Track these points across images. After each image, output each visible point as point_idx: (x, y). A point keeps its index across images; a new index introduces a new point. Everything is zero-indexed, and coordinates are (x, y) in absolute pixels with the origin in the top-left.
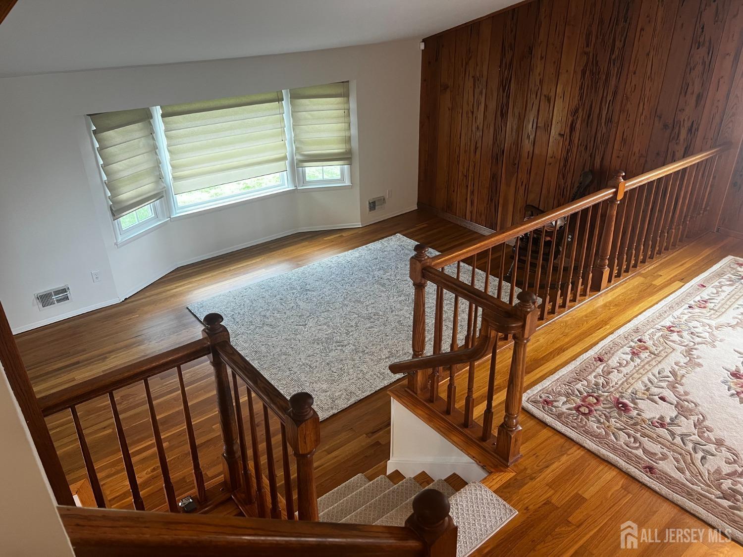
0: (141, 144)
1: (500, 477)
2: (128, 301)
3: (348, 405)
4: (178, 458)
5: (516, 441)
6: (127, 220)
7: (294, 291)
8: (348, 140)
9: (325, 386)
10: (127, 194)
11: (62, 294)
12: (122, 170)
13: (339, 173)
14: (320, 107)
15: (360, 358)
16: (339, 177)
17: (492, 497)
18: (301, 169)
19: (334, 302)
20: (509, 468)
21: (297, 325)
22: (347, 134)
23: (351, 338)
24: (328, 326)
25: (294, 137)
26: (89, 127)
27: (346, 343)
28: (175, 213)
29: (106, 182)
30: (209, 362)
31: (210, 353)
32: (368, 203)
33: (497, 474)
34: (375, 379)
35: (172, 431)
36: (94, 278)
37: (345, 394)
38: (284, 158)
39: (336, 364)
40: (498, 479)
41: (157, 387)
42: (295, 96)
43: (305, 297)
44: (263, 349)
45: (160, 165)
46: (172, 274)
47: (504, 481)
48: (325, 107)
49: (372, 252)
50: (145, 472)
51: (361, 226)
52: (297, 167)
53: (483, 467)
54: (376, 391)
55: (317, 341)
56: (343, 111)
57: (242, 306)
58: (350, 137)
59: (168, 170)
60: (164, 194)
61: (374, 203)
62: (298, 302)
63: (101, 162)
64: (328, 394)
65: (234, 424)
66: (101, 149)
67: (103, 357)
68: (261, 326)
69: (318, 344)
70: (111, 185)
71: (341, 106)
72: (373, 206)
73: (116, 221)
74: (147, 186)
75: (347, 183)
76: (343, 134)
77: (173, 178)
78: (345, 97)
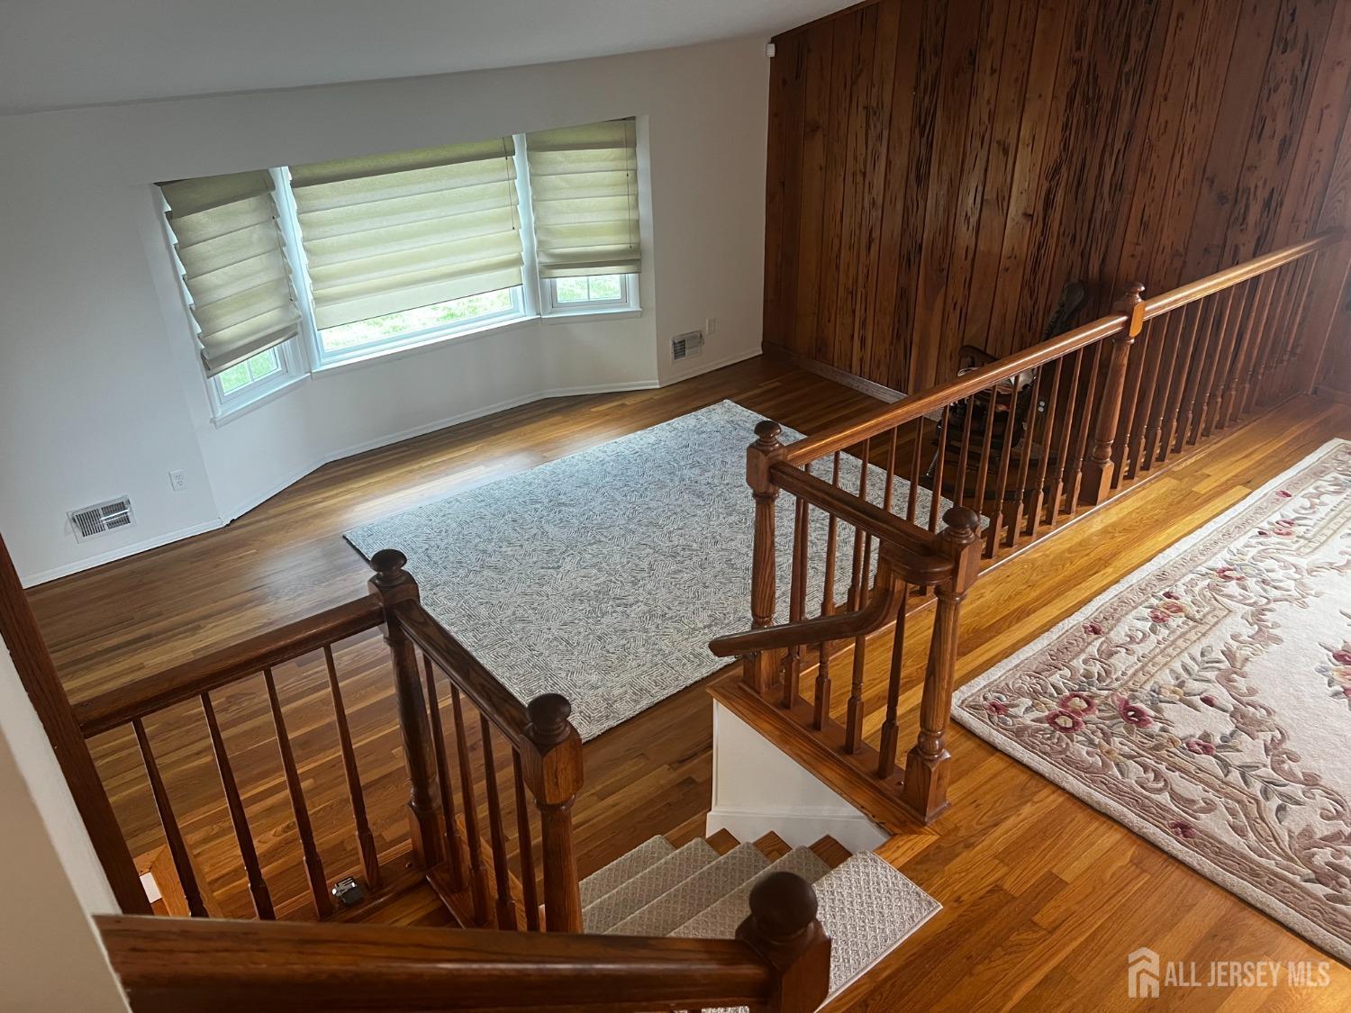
0: (255, 237)
1: (909, 844)
2: (236, 524)
3: (637, 713)
4: (331, 807)
5: (939, 778)
6: (232, 378)
7: (538, 506)
8: (635, 226)
9: (594, 678)
10: (231, 329)
11: (118, 513)
12: (221, 286)
13: (617, 286)
14: (585, 166)
15: (657, 627)
16: (618, 296)
17: (896, 879)
18: (547, 280)
19: (610, 527)
20: (926, 827)
21: (542, 568)
22: (633, 216)
23: (641, 590)
24: (599, 570)
25: (535, 223)
26: (159, 207)
27: (631, 599)
28: (318, 364)
29: (193, 307)
30: (382, 635)
31: (383, 622)
32: (671, 344)
33: (905, 838)
34: (684, 664)
35: (317, 760)
36: (175, 482)
37: (630, 692)
38: (517, 262)
39: (615, 638)
40: (906, 847)
41: (289, 682)
42: (537, 146)
43: (558, 516)
44: (483, 611)
45: (291, 276)
46: (316, 475)
47: (918, 849)
48: (592, 166)
49: (680, 434)
50: (273, 832)
51: (658, 387)
52: (540, 278)
53: (879, 825)
54: (686, 687)
55: (579, 597)
56: (625, 173)
57: (443, 533)
58: (638, 221)
59: (304, 285)
60: (299, 329)
61: (682, 343)
62: (546, 527)
63: (182, 271)
64: (600, 691)
65: (428, 749)
66: (181, 247)
67: (193, 627)
68: (478, 569)
69: (582, 602)
70: (201, 313)
71: (624, 164)
72: (680, 348)
73: (212, 378)
74: (267, 315)
75: (633, 306)
76: (626, 215)
77: (315, 299)
78: (629, 147)
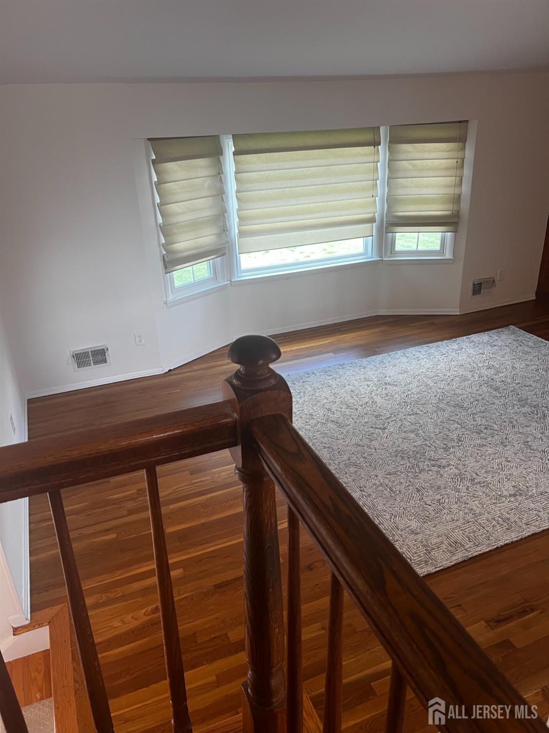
0: (206, 184)
2: (172, 372)
6: (183, 276)
8: (457, 199)
10: (184, 244)
11: (99, 356)
12: (180, 214)
13: (439, 242)
14: (426, 155)
15: (467, 489)
16: (438, 248)
18: (390, 234)
19: (424, 404)
21: (372, 427)
22: (457, 191)
23: (452, 456)
24: (417, 435)
25: (388, 194)
26: (148, 156)
27: (444, 462)
28: (236, 276)
29: (162, 225)
30: (235, 465)
32: (472, 284)
36: (138, 340)
38: (372, 220)
39: (431, 493)
42: (395, 140)
43: (384, 392)
45: (225, 214)
48: (432, 155)
49: (477, 345)
50: (144, 611)
51: (459, 314)
52: (386, 233)
55: (401, 454)
56: (456, 160)
58: (460, 196)
59: (234, 222)
60: (227, 252)
61: (480, 284)
62: (375, 397)
63: (158, 200)
66: (159, 183)
68: (324, 421)
69: (403, 458)
70: (165, 230)
71: (455, 154)
72: (477, 289)
73: (168, 274)
74: (207, 238)
75: (448, 255)
76: (451, 191)
77: (239, 232)
78: (461, 142)
